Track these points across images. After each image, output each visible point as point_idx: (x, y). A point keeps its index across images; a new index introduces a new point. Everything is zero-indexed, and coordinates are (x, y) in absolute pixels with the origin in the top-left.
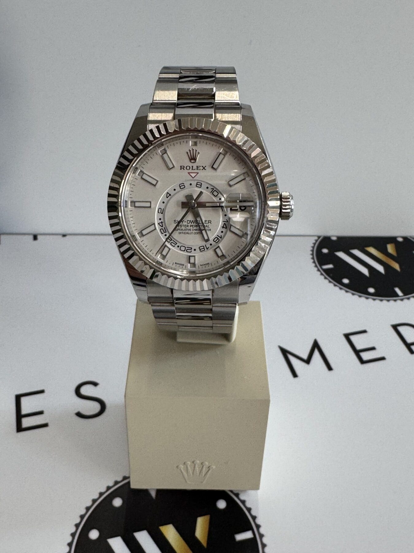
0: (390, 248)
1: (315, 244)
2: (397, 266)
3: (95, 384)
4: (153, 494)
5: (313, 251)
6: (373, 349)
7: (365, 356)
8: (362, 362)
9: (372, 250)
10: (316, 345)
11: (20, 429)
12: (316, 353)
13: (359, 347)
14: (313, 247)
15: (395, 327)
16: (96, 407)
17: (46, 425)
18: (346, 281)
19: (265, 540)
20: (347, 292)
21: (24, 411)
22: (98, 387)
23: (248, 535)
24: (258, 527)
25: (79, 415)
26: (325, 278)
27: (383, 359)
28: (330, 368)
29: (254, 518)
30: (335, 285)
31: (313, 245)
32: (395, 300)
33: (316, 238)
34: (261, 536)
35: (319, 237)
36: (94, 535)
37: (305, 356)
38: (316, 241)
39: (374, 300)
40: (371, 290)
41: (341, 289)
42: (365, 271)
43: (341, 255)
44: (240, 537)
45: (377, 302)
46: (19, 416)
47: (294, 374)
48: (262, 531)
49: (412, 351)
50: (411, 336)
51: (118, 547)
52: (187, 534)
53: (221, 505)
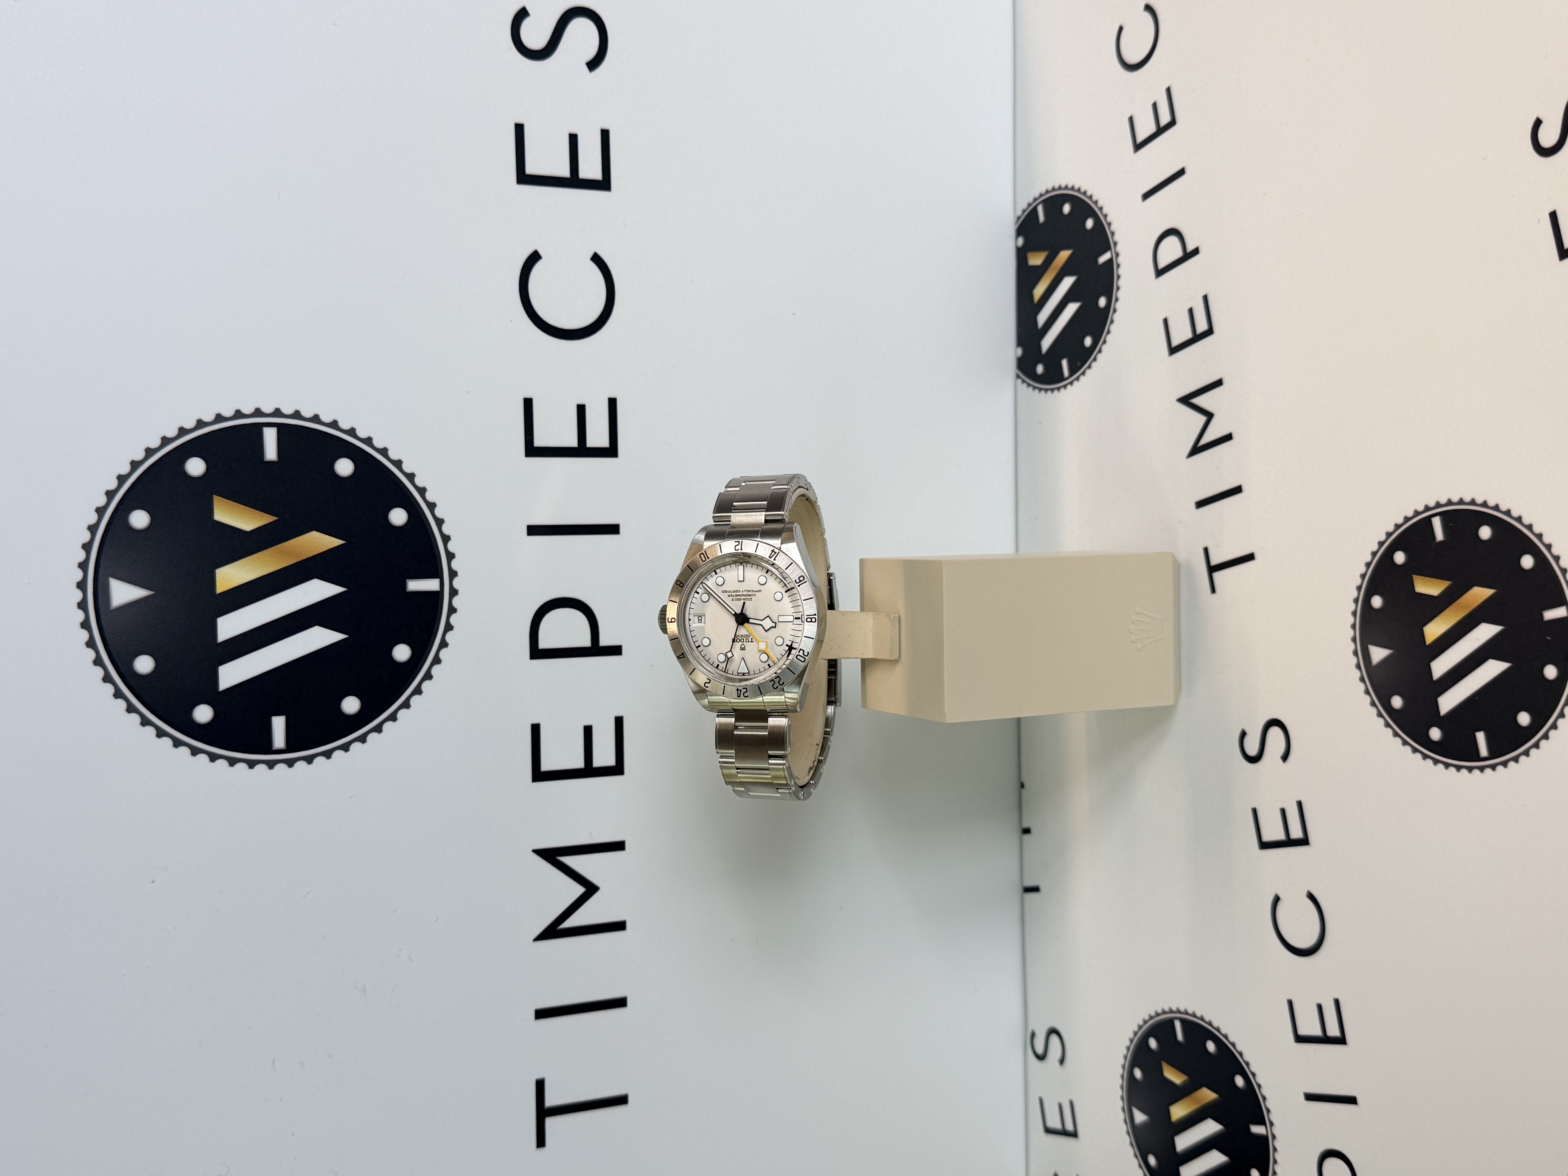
0: (1036, 260)
1: (1029, 385)
2: (1064, 255)
4: (1385, 653)
5: (1040, 389)
6: (1191, 311)
7: (1202, 327)
8: (1209, 332)
9: (1039, 291)
10: (1186, 400)
11: (1304, 842)
12: (1196, 401)
13: (1189, 335)
14: (1035, 388)
15: (1159, 272)
16: (1275, 733)
17: (1300, 804)
18: (1088, 341)
19: (1443, 501)
20: (1105, 342)
21: (1281, 836)
22: (1247, 730)
23: (1437, 523)
25: (1285, 757)
26: (1083, 373)
27: (1205, 298)
28: (1219, 383)
29: (1417, 513)
30: (1095, 359)
31: (1031, 389)
32: (1118, 266)
33: (1019, 381)
34: (1438, 505)
35: (1018, 377)
37: (1202, 419)
38: (1024, 381)
39: (1117, 300)
40: (1102, 302)
41: (1100, 351)
42: (1072, 308)
43: (1047, 343)
44: (1439, 535)
45: (1120, 294)
46: (1290, 843)
47: (1228, 437)
48: (1432, 504)
49: (1196, 252)
50: (1171, 250)
51: (1448, 702)
52: (1435, 607)
53: (1400, 558)
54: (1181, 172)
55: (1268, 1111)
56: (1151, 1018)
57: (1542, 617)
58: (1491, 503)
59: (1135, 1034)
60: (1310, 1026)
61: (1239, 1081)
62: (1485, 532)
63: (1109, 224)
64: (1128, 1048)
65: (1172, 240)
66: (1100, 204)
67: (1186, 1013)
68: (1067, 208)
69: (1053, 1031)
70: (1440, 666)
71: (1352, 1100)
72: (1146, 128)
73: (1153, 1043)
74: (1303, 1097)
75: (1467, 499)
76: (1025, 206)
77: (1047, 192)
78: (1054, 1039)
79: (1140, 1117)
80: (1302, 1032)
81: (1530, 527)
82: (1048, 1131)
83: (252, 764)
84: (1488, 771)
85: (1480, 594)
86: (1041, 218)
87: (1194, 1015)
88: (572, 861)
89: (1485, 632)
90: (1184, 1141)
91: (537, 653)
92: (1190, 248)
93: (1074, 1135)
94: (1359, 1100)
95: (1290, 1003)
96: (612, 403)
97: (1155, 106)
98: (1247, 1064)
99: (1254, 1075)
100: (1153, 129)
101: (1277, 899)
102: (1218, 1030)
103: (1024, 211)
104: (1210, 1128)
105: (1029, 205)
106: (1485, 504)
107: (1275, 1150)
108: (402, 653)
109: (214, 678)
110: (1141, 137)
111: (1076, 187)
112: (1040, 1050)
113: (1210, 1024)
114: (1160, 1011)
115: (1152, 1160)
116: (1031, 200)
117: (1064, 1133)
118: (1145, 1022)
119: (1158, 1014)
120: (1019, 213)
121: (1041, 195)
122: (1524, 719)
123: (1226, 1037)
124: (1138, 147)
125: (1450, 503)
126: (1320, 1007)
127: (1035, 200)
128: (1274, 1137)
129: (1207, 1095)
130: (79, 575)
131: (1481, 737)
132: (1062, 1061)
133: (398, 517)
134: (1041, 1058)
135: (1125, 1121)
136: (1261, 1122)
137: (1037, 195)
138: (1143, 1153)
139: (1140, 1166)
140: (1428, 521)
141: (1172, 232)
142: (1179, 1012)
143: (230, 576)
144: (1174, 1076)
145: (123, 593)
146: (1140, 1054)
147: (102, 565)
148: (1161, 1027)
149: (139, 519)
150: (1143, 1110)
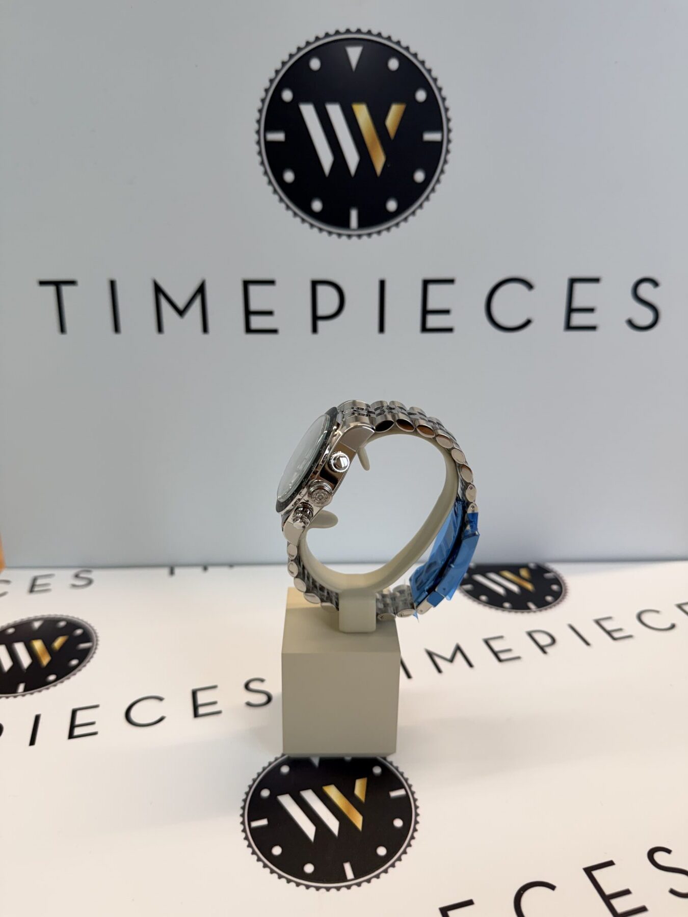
0: (524, 573)
2: (529, 586)
3: (262, 680)
4: (316, 761)
6: (509, 650)
7: (502, 656)
8: (500, 660)
9: (507, 574)
10: (458, 649)
11: (196, 715)
12: (459, 655)
13: (496, 649)
15: (530, 634)
16: (263, 699)
17: (219, 712)
18: (484, 598)
19: (416, 796)
20: (485, 606)
21: (200, 701)
22: (265, 683)
23: (401, 792)
24: (410, 786)
25: (249, 704)
26: (466, 595)
27: (518, 658)
28: (471, 665)
29: (406, 780)
30: (475, 601)
32: (529, 612)
34: (413, 793)
36: (265, 793)
37: (449, 656)
39: (510, 612)
40: (507, 605)
41: (479, 603)
42: (501, 591)
43: (479, 578)
44: (394, 794)
45: (513, 614)
46: (196, 707)
47: (439, 671)
48: (413, 789)
49: (545, 652)
50: (544, 640)
51: (287, 801)
52: (348, 793)
53: (377, 770)
54: (587, 644)
55: (32, 694)
57: (346, 862)
58: (418, 827)
59: (85, 623)
60: (81, 718)
61: (52, 678)
62: (398, 823)
63: (551, 608)
64: (77, 619)
65: (548, 640)
66: (562, 603)
67: (96, 649)
68: (555, 587)
69: (90, 582)
70: (309, 796)
71: (32, 742)
72: (608, 625)
73: (79, 632)
74: (38, 713)
75: (419, 811)
77: (561, 577)
78: (85, 582)
79: (37, 625)
80: (79, 714)
81: (405, 852)
82: (35, 579)
83: (259, 122)
84: (242, 827)
85: (358, 820)
86: (548, 575)
87: (94, 653)
88: (197, 303)
89: (333, 824)
90: (20, 648)
91: (315, 284)
92: (547, 649)
93: (32, 590)
94: (32, 747)
95: (96, 706)
96: (450, 330)
97: (622, 629)
98: (62, 682)
99: (55, 686)
100: (608, 629)
101: (161, 699)
102: (84, 666)
103: (547, 567)
104: (26, 660)
105: (552, 569)
106: (416, 822)
107: (7, 697)
108: (317, 206)
109: (307, 101)
110: (601, 622)
111: (567, 592)
112: (81, 575)
113: (88, 662)
114: (98, 635)
115: (11, 631)
116: (555, 570)
117: (33, 586)
118: (92, 628)
119: (95, 633)
121: (559, 576)
122: (277, 851)
123: (80, 670)
124: (598, 622)
125: (415, 800)
126: (92, 723)
127: (555, 572)
128: (15, 697)
129: (46, 660)
130: (364, 30)
131: (264, 822)
132: (74, 586)
133: (392, 205)
134: (77, 576)
135: (36, 617)
136: (26, 690)
137: (558, 573)
138: (16, 626)
139: (8, 624)
140: (401, 786)
141: (554, 641)
142: (97, 644)
143: (362, 112)
144: (58, 643)
145: (354, 54)
146: (72, 625)
147: (370, 43)
148: (87, 636)
149: (393, 64)
150: (41, 627)
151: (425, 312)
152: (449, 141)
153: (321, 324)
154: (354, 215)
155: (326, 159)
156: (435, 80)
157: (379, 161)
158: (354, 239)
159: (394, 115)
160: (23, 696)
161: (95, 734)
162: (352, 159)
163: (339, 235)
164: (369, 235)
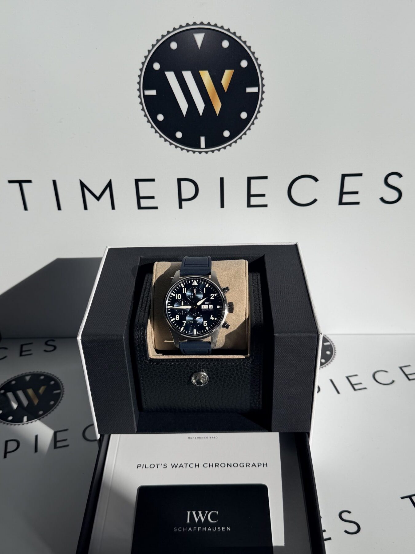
54: (339, 393)
55: (32, 422)
56: (61, 382)
59: (55, 377)
60: (60, 436)
61: (41, 412)
64: (50, 374)
66: (329, 364)
67: (63, 394)
68: (328, 353)
69: (55, 348)
71: (36, 451)
72: (354, 380)
73: (52, 383)
74: (36, 434)
76: (330, 338)
77: (334, 346)
78: (52, 348)
79: (28, 378)
80: (58, 434)
82: (22, 346)
83: (139, 83)
86: (326, 344)
87: (62, 397)
88: (107, 192)
90: (20, 393)
91: (179, 181)
93: (21, 355)
94: (36, 453)
95: (67, 430)
96: (266, 206)
97: (361, 383)
98: (47, 415)
99: (43, 417)
100: (353, 383)
102: (58, 405)
103: (328, 338)
104: (25, 402)
105: (330, 340)
107: (19, 425)
108: (179, 135)
109: (169, 70)
110: (350, 378)
111: (335, 356)
112: (49, 343)
113: (60, 402)
114: (63, 385)
115: (13, 382)
116: (332, 340)
117: (21, 351)
118: (59, 380)
119: (62, 384)
120: (328, 336)
121: (333, 344)
123: (56, 408)
124: (347, 378)
126: (66, 440)
127: (332, 342)
128: (23, 424)
129: (36, 402)
130: (206, 23)
132: (45, 351)
133: (226, 134)
134: (46, 344)
135: (26, 373)
136: (28, 420)
137: (333, 342)
138: (16, 379)
139: (11, 378)
141: (319, 389)
142: (63, 391)
143: (205, 76)
144: (42, 390)
145: (199, 38)
146: (49, 378)
147: (209, 31)
148: (58, 385)
149: (225, 44)
150: (30, 379)
151: (249, 196)
152: (263, 92)
153: (183, 203)
154: (203, 139)
155: (184, 106)
156: (253, 53)
157: (218, 106)
158: (203, 154)
159: (227, 77)
160: (27, 424)
161: (68, 446)
162: (200, 106)
163: (194, 152)
164: (213, 151)
